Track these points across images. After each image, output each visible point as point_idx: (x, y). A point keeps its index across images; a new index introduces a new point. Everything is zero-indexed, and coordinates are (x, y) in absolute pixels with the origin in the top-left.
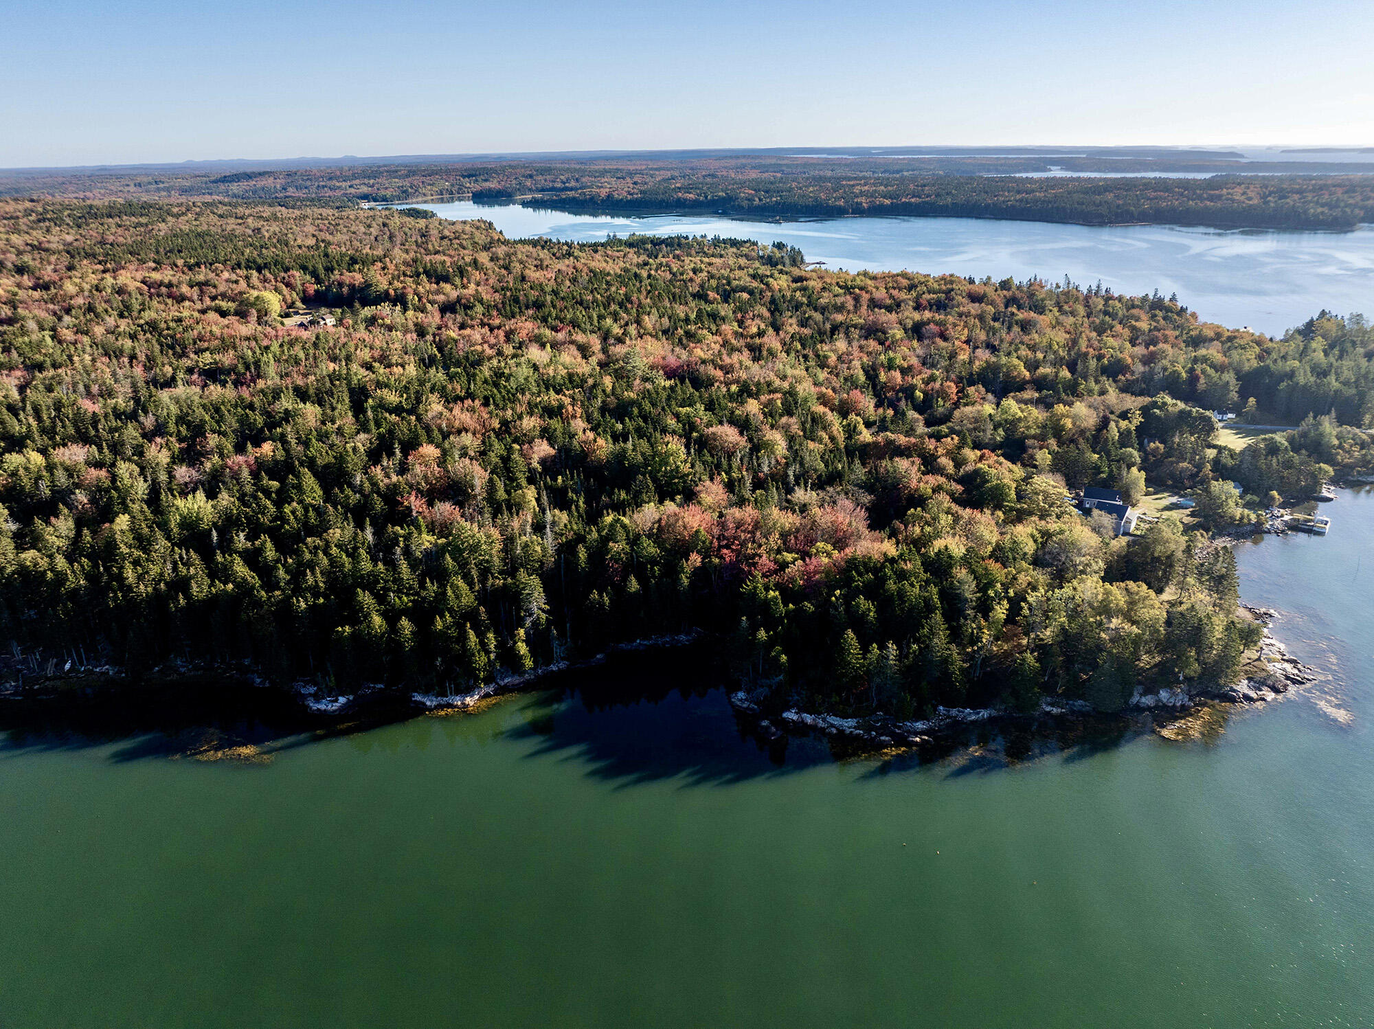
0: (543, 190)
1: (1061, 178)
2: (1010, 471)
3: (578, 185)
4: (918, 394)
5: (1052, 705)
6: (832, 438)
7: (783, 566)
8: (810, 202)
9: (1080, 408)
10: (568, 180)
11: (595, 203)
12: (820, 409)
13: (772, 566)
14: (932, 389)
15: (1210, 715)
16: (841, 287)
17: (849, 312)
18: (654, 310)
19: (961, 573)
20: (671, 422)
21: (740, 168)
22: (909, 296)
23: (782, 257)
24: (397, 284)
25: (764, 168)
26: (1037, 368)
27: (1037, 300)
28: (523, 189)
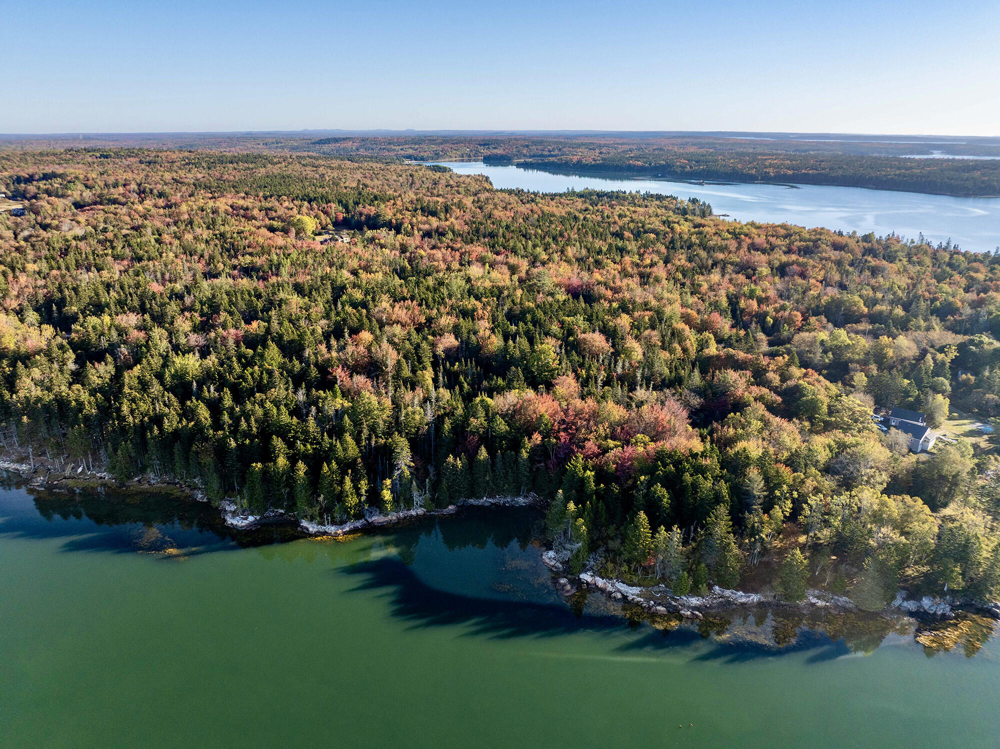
0: (534, 156)
1: (938, 159)
2: (827, 388)
3: (560, 153)
4: (769, 320)
5: (818, 598)
6: (685, 350)
7: (605, 450)
8: (729, 170)
9: (903, 341)
10: (554, 150)
11: (569, 166)
12: (680, 326)
13: (596, 450)
14: (782, 317)
15: (970, 627)
16: (730, 233)
17: (730, 252)
18: (578, 244)
19: (753, 473)
20: (555, 328)
21: (684, 145)
22: (783, 243)
23: (694, 209)
24: (399, 216)
25: (701, 145)
26: (875, 305)
27: (891, 252)
28: (519, 154)
